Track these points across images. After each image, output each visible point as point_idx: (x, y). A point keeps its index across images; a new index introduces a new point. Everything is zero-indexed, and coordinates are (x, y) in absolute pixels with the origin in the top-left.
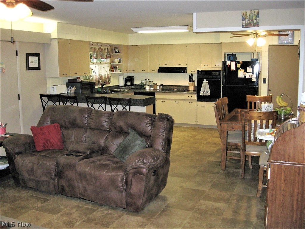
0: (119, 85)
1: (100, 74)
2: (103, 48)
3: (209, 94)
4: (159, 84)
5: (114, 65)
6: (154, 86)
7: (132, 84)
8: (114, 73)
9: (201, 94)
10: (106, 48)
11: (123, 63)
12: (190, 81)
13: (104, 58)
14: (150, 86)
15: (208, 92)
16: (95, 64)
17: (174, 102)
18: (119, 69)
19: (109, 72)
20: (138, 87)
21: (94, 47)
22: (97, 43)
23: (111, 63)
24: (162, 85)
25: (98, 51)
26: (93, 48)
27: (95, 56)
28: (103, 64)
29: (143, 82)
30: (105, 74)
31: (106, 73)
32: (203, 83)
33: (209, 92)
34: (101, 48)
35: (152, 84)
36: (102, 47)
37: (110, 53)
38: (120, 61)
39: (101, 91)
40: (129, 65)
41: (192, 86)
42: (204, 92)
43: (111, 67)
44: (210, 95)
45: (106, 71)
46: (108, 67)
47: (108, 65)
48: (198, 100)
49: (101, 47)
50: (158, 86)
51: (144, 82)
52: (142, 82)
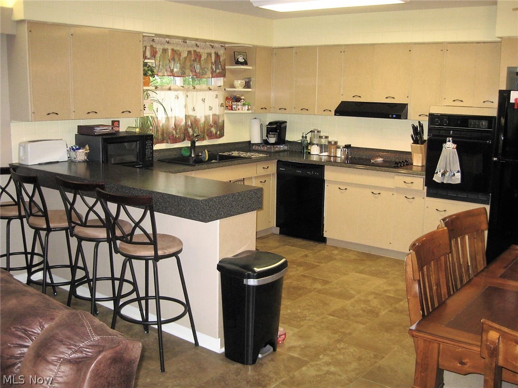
0: (250, 141)
1: (191, 113)
2: (203, 52)
3: (457, 179)
4: (342, 143)
5: (235, 94)
6: (330, 149)
7: (281, 140)
8: (232, 113)
9: (437, 178)
10: (213, 51)
11: (254, 90)
12: (416, 142)
13: (206, 76)
14: (322, 148)
15: (456, 174)
16: (176, 90)
17: (369, 191)
18: (244, 105)
19: (217, 110)
20: (295, 148)
21: (173, 50)
22: (185, 40)
23: (227, 89)
24: (348, 147)
25: (186, 58)
26: (170, 51)
27: (175, 70)
28: (201, 90)
29: (306, 137)
30: (207, 114)
31: (210, 113)
32: (444, 149)
33: (458, 176)
34: (195, 51)
35: (325, 142)
36: (198, 50)
37: (225, 65)
38: (247, 85)
39: (190, 155)
40: (272, 95)
41: (421, 155)
42: (443, 174)
43: (227, 99)
44: (459, 181)
45: (211, 108)
46: (216, 97)
47: (216, 93)
48: (429, 194)
49: (195, 48)
50: (338, 147)
51: (309, 136)
52: (303, 137)
